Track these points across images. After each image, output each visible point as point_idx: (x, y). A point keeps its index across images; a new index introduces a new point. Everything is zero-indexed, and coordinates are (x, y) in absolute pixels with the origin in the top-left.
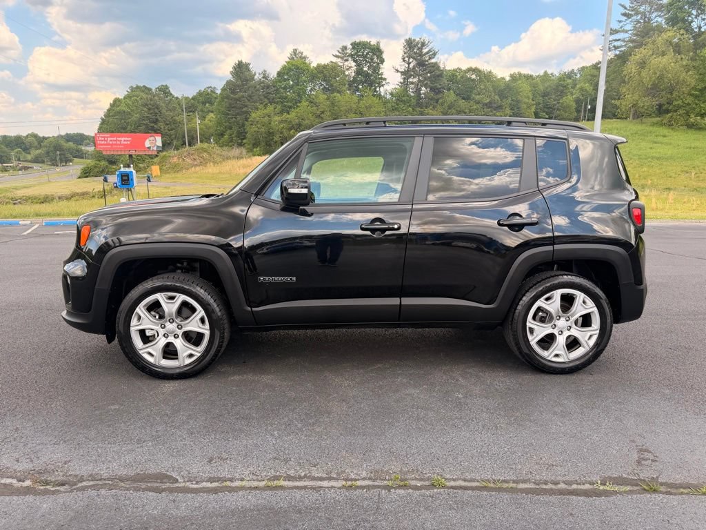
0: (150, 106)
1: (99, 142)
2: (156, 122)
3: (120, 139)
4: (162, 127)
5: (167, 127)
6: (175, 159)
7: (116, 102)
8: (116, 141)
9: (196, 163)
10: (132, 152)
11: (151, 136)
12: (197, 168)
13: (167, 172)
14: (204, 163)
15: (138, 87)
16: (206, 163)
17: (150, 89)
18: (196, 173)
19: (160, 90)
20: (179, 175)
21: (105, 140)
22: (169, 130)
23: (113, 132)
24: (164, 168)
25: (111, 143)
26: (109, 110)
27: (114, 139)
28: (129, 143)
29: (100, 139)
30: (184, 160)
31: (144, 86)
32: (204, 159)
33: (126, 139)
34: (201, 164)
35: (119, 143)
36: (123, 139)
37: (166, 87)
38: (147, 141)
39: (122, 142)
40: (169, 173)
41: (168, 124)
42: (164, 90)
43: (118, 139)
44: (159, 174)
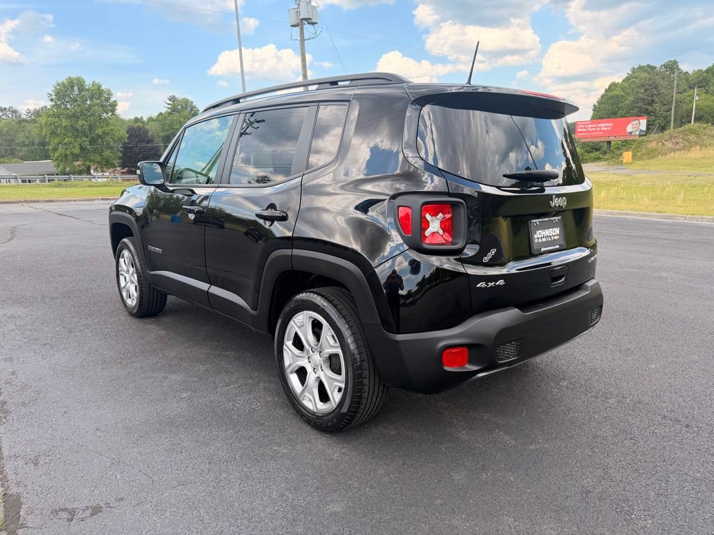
0: (647, 87)
1: (579, 130)
2: (652, 103)
3: (600, 125)
4: (658, 108)
5: (663, 108)
6: (654, 144)
7: (613, 86)
8: (596, 128)
9: (678, 147)
10: (611, 138)
11: (634, 120)
12: (677, 154)
13: (641, 158)
14: (688, 146)
15: (640, 68)
16: (691, 147)
17: (653, 68)
18: (674, 158)
19: (666, 68)
20: (651, 162)
21: (585, 128)
22: (666, 112)
23: (602, 118)
24: (639, 154)
25: (590, 130)
26: (602, 96)
27: (595, 126)
28: (609, 128)
29: (581, 126)
30: (663, 144)
31: (648, 66)
32: (689, 143)
33: (608, 125)
34: (684, 148)
35: (599, 129)
36: (603, 125)
37: (675, 62)
38: (630, 125)
39: (603, 129)
40: (643, 159)
41: (665, 105)
42: (672, 66)
43: (598, 125)
44: (630, 161)
